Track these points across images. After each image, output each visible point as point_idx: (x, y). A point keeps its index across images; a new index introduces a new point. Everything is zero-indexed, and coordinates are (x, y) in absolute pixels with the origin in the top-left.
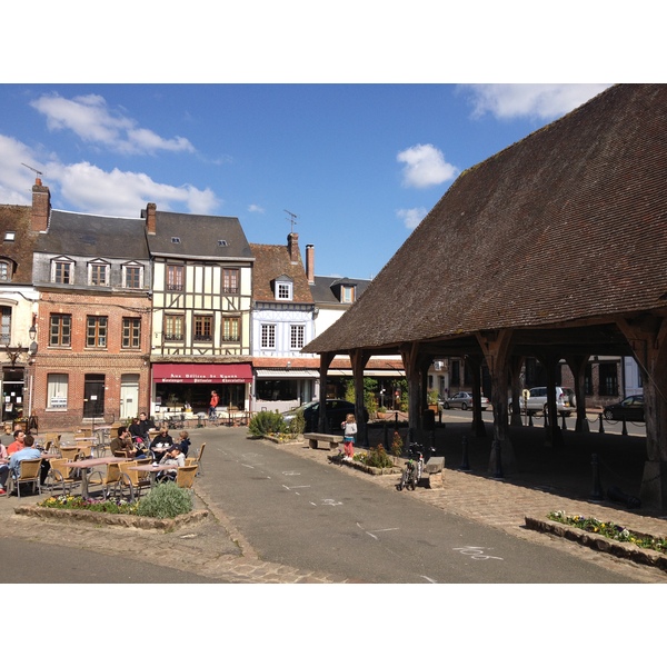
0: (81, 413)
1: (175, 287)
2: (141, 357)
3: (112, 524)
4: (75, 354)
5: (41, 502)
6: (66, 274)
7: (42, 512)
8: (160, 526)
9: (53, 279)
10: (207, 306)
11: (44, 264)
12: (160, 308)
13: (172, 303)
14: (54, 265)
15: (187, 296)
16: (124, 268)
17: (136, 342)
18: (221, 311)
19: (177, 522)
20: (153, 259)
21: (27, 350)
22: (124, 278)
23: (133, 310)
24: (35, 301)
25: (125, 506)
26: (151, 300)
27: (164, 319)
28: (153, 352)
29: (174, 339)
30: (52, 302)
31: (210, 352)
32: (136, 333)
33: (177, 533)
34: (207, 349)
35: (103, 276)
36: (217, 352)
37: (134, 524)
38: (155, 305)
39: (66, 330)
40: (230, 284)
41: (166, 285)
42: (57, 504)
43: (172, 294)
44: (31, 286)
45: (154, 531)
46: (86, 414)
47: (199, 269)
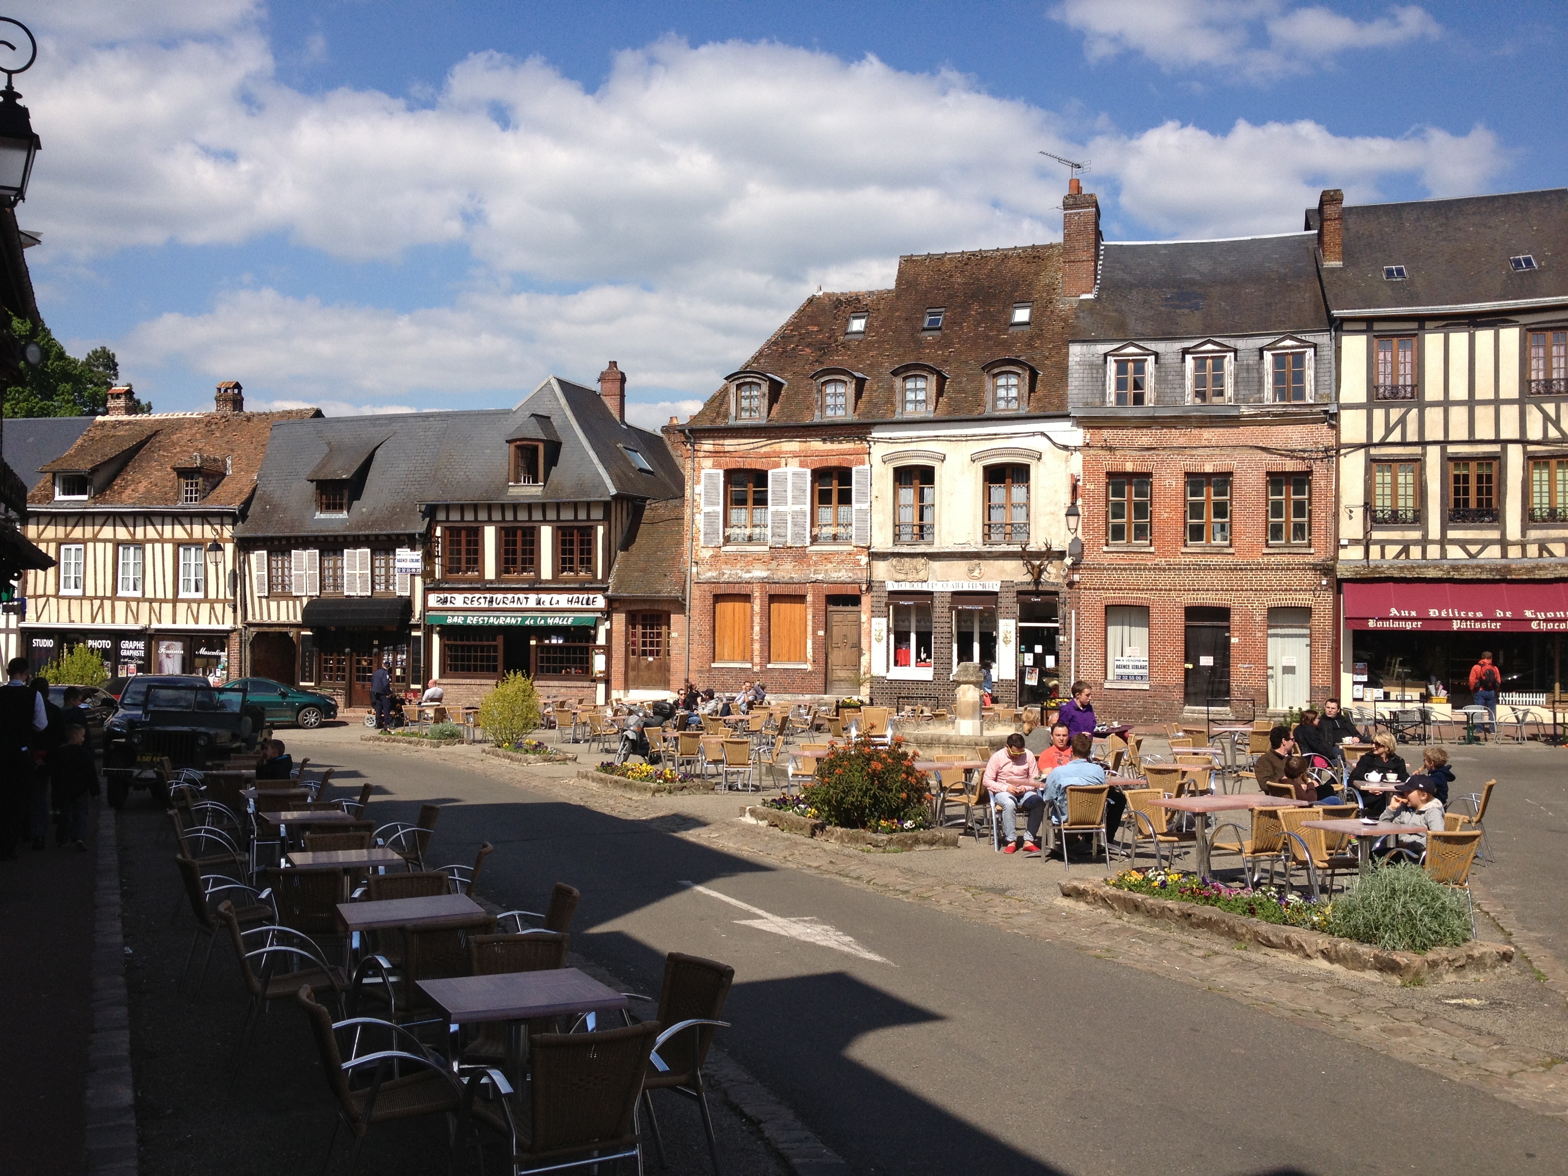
0: (1178, 695)
1: (1395, 391)
2: (1314, 567)
3: (1272, 946)
4: (1162, 562)
5: (1113, 878)
6: (1138, 385)
7: (1117, 899)
8: (1388, 967)
9: (1111, 398)
10: (1485, 431)
11: (1091, 365)
12: (1358, 447)
13: (1389, 430)
14: (1112, 367)
15: (1428, 411)
16: (1268, 356)
17: (1299, 531)
18: (1523, 441)
19: (1433, 965)
20: (1337, 326)
21: (1061, 555)
22: (1269, 380)
23: (1291, 454)
24: (1076, 449)
25: (1299, 910)
26: (1335, 427)
27: (1368, 471)
28: (1343, 554)
29: (1395, 519)
30: (1111, 449)
31: (1494, 552)
32: (1299, 508)
33: (1435, 990)
34: (1486, 544)
35: (1219, 379)
36: (1514, 552)
37: (1325, 954)
38: (1344, 439)
39: (1141, 510)
40: (1548, 369)
41: (1372, 386)
42: (1145, 886)
43: (1387, 407)
44: (1066, 417)
45: (1373, 976)
46: (1190, 697)
47: (1459, 339)
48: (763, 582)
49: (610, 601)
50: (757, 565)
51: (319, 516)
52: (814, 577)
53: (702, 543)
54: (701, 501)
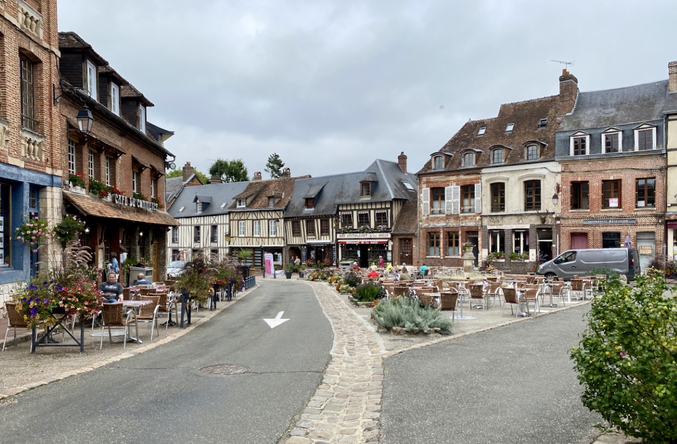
2: (656, 216)
4: (593, 215)
6: (583, 147)
9: (572, 153)
11: (564, 141)
12: (675, 166)
14: (572, 140)
16: (636, 132)
20: (666, 118)
21: (553, 214)
22: (637, 142)
23: (646, 170)
24: (558, 173)
26: (666, 159)
28: (668, 210)
30: (572, 172)
35: (616, 142)
38: (669, 164)
44: (555, 160)
48: (444, 228)
49: (392, 235)
50: (442, 221)
51: (306, 210)
52: (461, 225)
53: (423, 214)
54: (422, 199)
